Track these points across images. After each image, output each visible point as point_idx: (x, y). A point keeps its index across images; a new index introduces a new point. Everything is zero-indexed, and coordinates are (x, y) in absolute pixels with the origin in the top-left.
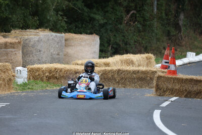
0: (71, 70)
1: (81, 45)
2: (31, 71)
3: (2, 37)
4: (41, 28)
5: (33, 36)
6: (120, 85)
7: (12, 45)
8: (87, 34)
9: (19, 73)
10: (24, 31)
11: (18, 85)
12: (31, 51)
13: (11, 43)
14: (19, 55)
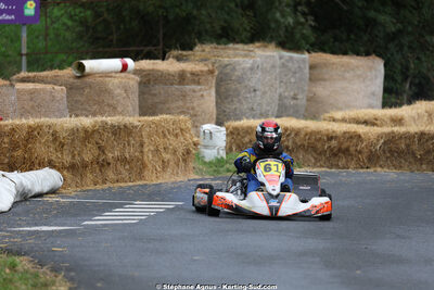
0: (319, 132)
1: (344, 79)
2: (233, 134)
3: (175, 61)
4: (259, 41)
5: (240, 59)
6: (424, 166)
7: (196, 78)
8: (358, 54)
9: (208, 137)
10: (223, 46)
11: (205, 163)
12: (236, 90)
13: (193, 74)
14: (208, 100)
